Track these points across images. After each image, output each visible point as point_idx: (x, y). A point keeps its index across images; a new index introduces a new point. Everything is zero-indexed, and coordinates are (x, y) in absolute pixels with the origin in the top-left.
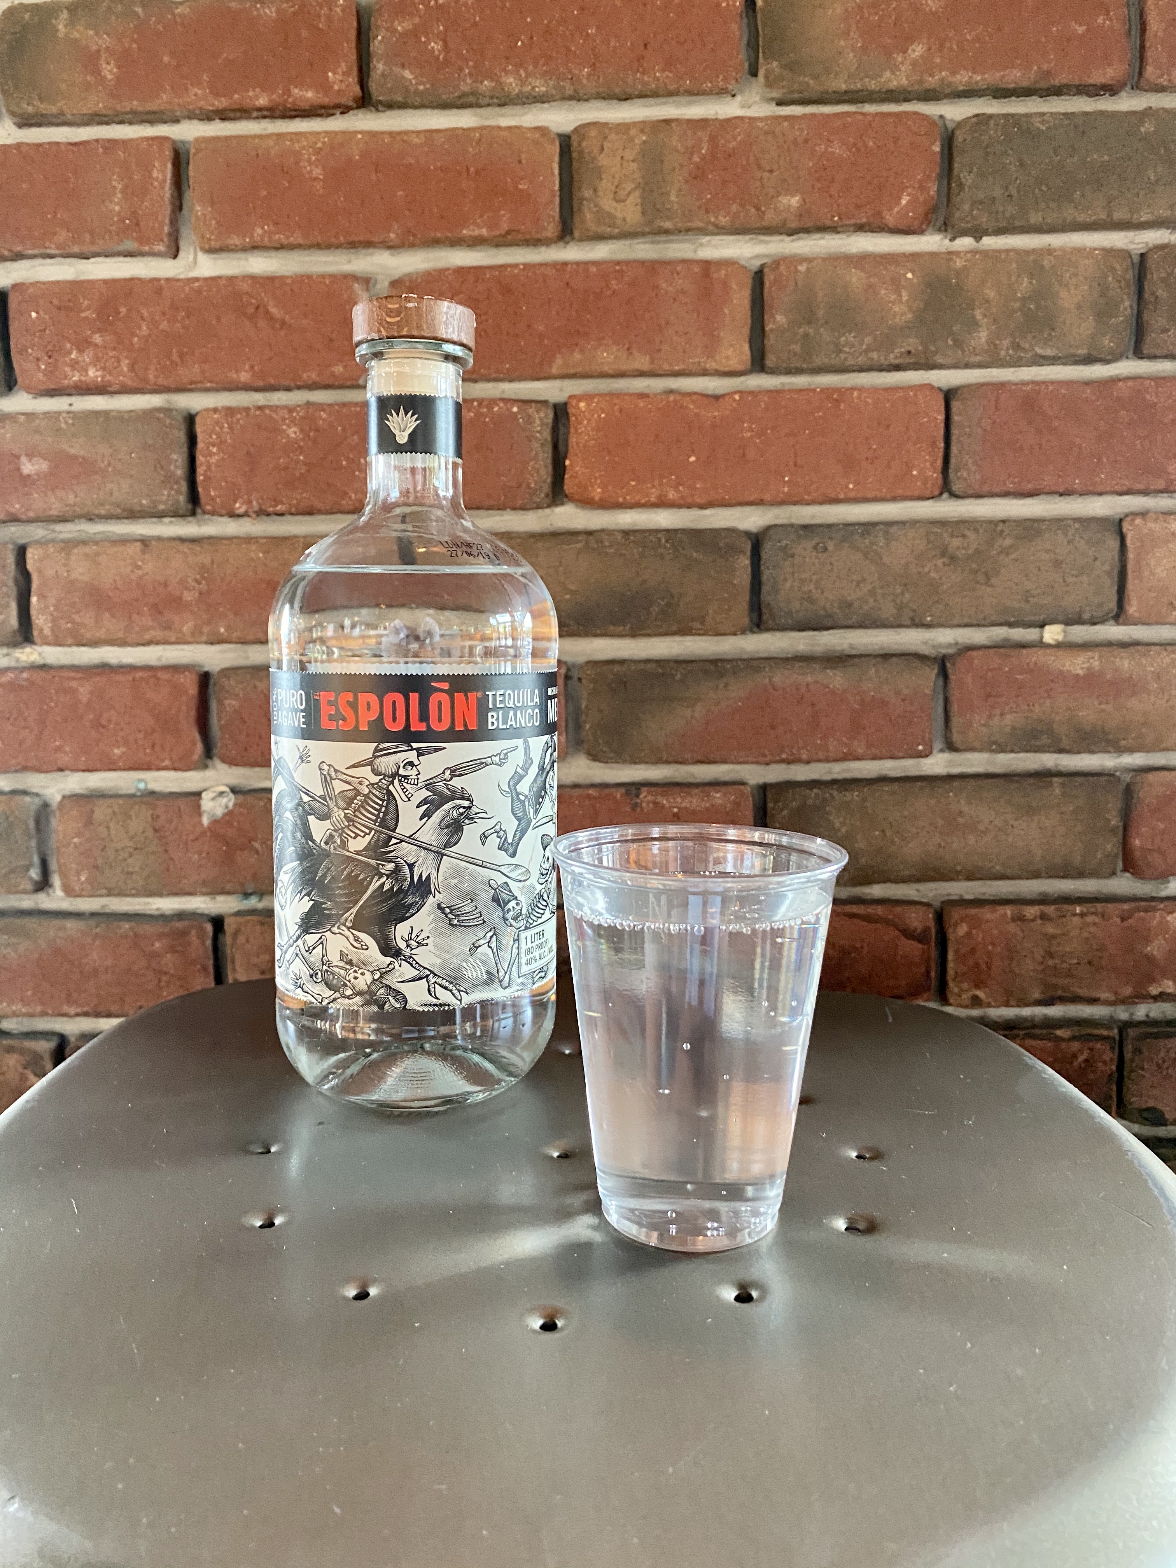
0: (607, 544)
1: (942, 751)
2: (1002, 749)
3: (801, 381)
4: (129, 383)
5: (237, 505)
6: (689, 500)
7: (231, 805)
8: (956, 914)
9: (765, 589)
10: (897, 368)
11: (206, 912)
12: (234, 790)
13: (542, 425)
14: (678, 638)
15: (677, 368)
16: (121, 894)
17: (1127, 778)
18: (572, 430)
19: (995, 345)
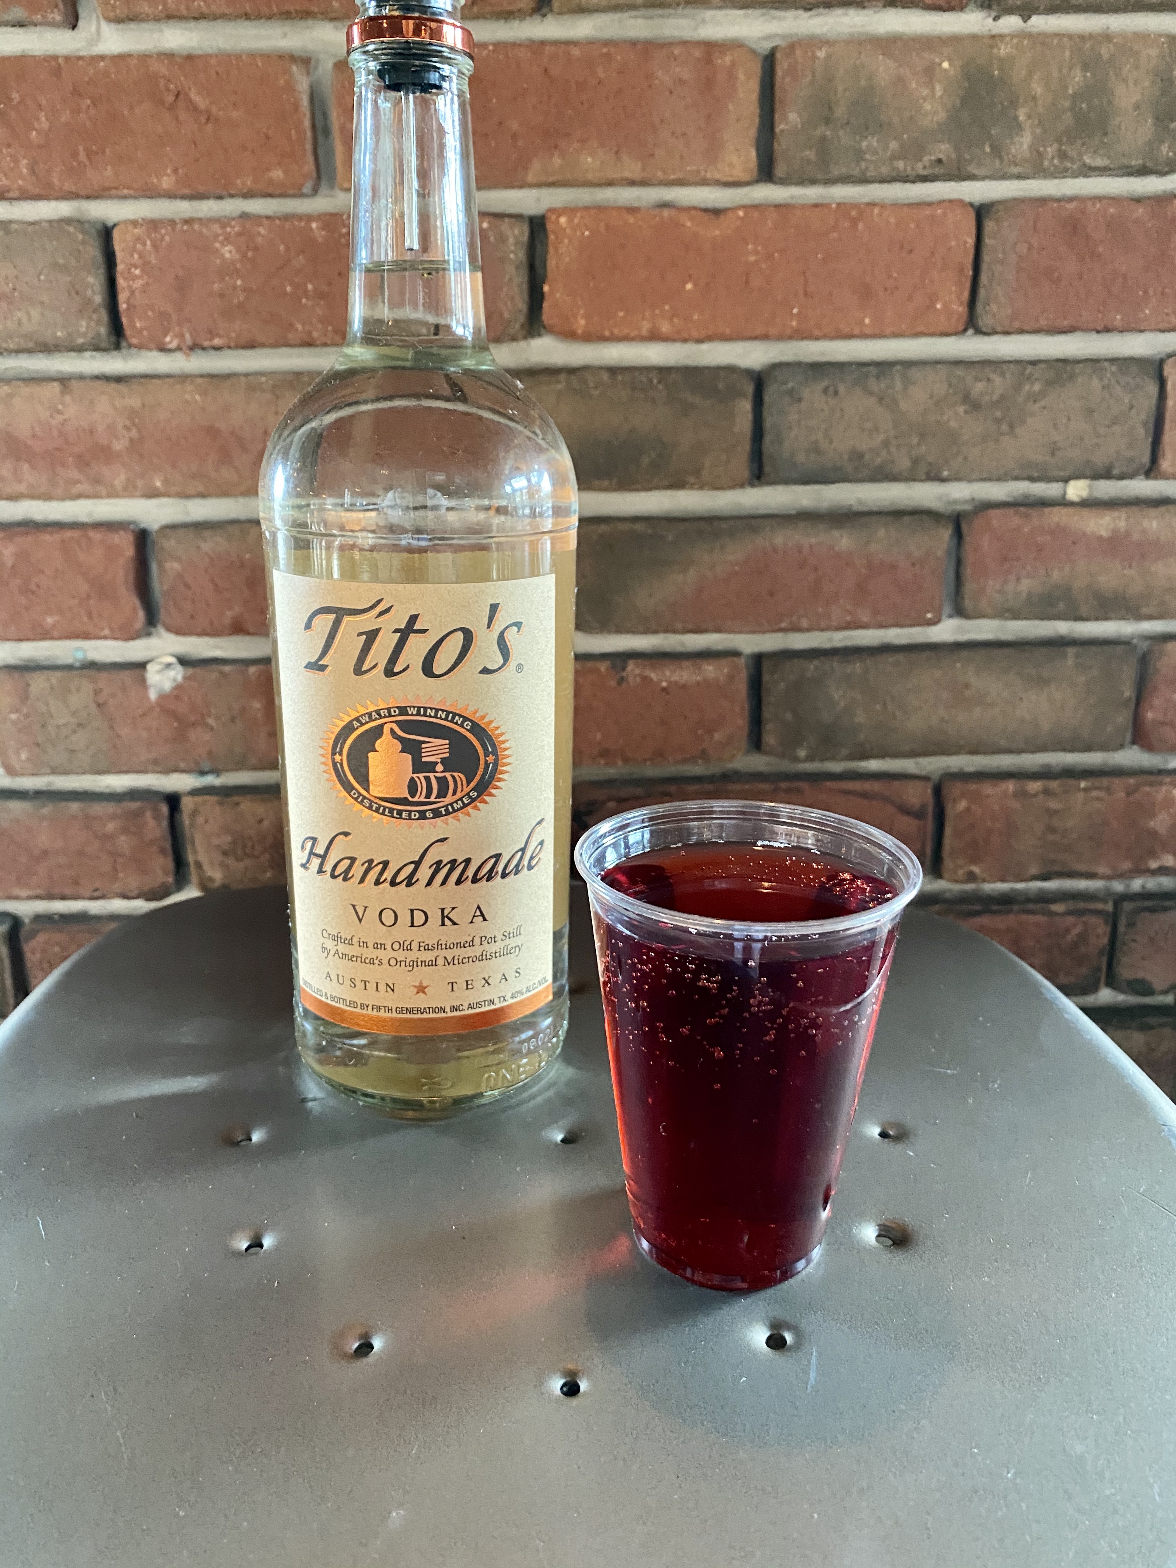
0: (591, 385)
1: (950, 616)
2: (1016, 615)
3: (811, 193)
4: (30, 188)
5: (168, 339)
6: (686, 335)
7: (180, 678)
8: (955, 789)
9: (767, 440)
10: (924, 179)
11: (161, 789)
12: (183, 661)
13: (516, 244)
14: (669, 493)
15: (672, 177)
16: (66, 773)
17: (1145, 645)
18: (551, 250)
19: (1038, 152)
